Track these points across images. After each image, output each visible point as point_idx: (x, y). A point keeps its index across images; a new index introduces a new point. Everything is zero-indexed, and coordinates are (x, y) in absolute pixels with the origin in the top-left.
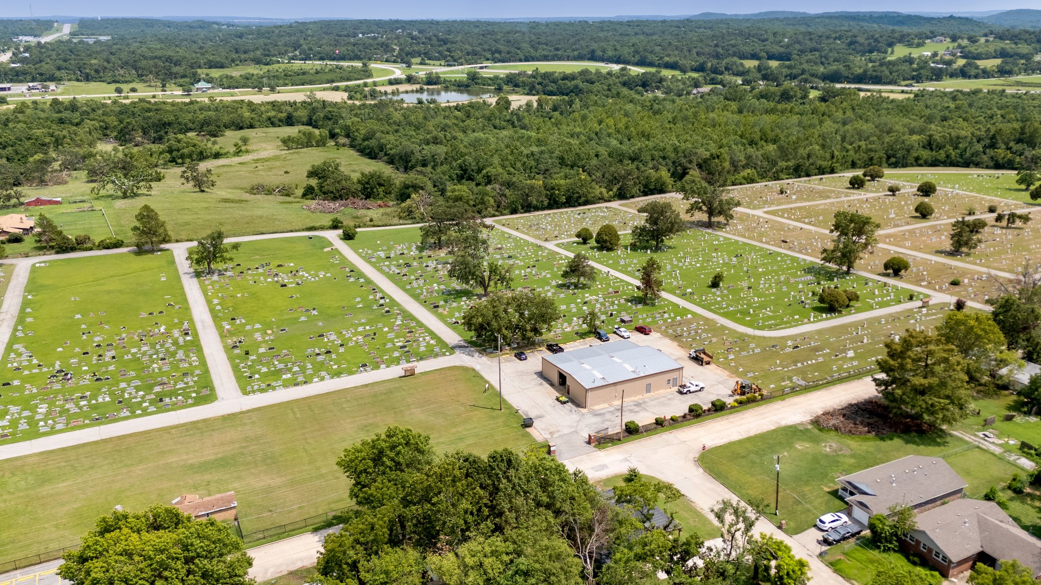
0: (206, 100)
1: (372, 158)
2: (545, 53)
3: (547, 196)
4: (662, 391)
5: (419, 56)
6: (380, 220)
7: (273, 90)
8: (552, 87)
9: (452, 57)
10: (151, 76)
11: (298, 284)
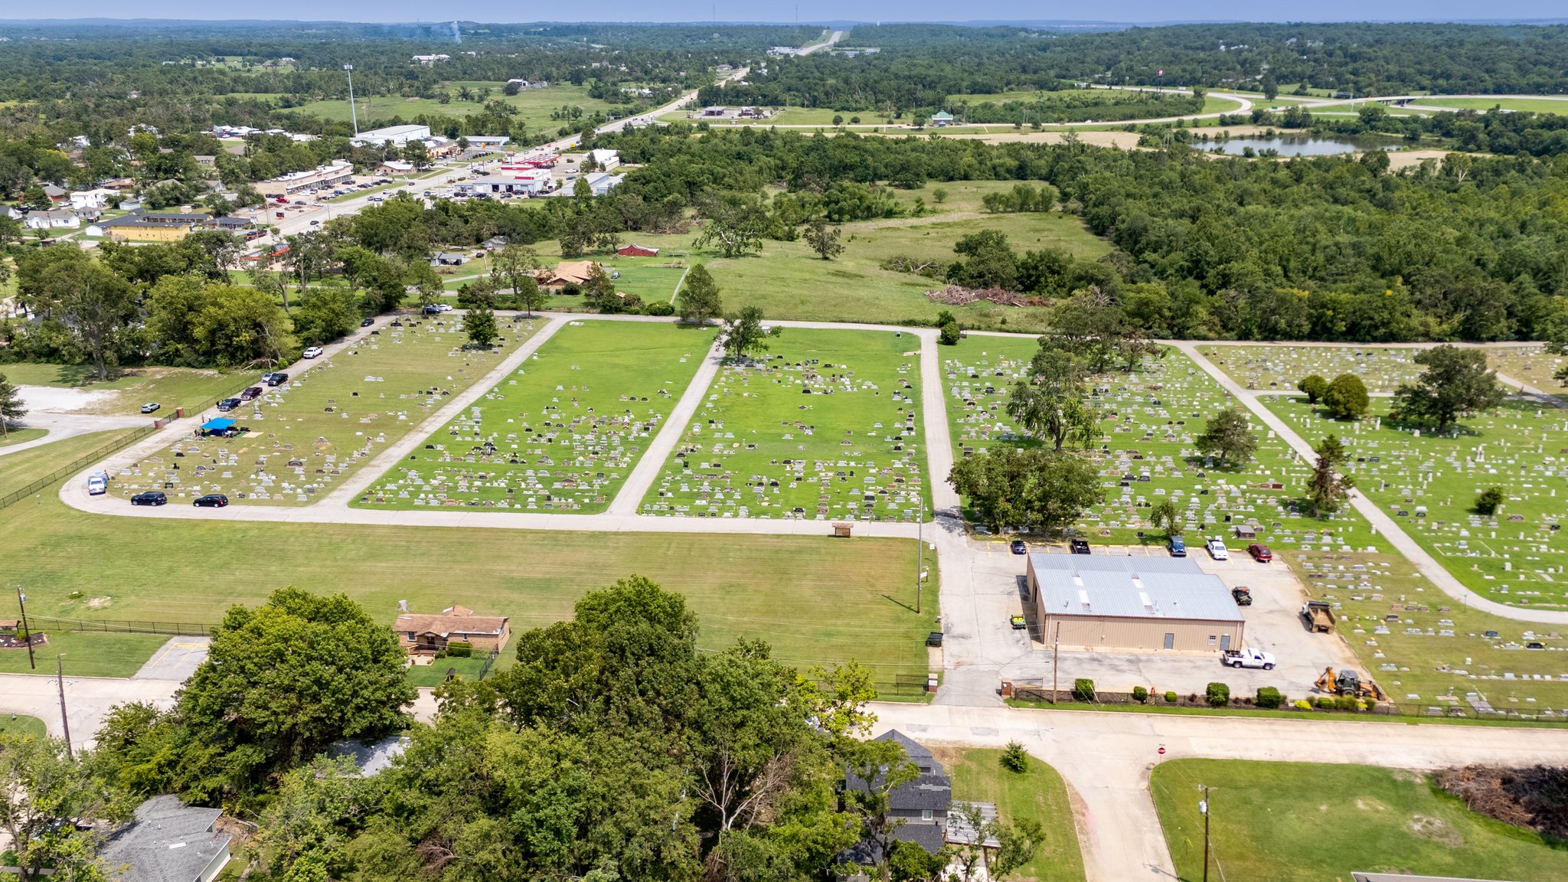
0: (927, 138)
1: (1097, 234)
2: (1540, 80)
3: (1309, 316)
4: (1195, 652)
5: (1301, 80)
6: (1018, 323)
7: (1036, 127)
8: (1510, 138)
9: (1355, 83)
10: (888, 103)
11: (826, 393)
